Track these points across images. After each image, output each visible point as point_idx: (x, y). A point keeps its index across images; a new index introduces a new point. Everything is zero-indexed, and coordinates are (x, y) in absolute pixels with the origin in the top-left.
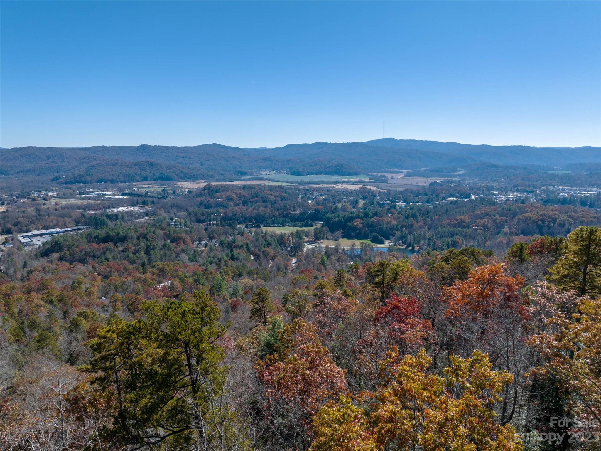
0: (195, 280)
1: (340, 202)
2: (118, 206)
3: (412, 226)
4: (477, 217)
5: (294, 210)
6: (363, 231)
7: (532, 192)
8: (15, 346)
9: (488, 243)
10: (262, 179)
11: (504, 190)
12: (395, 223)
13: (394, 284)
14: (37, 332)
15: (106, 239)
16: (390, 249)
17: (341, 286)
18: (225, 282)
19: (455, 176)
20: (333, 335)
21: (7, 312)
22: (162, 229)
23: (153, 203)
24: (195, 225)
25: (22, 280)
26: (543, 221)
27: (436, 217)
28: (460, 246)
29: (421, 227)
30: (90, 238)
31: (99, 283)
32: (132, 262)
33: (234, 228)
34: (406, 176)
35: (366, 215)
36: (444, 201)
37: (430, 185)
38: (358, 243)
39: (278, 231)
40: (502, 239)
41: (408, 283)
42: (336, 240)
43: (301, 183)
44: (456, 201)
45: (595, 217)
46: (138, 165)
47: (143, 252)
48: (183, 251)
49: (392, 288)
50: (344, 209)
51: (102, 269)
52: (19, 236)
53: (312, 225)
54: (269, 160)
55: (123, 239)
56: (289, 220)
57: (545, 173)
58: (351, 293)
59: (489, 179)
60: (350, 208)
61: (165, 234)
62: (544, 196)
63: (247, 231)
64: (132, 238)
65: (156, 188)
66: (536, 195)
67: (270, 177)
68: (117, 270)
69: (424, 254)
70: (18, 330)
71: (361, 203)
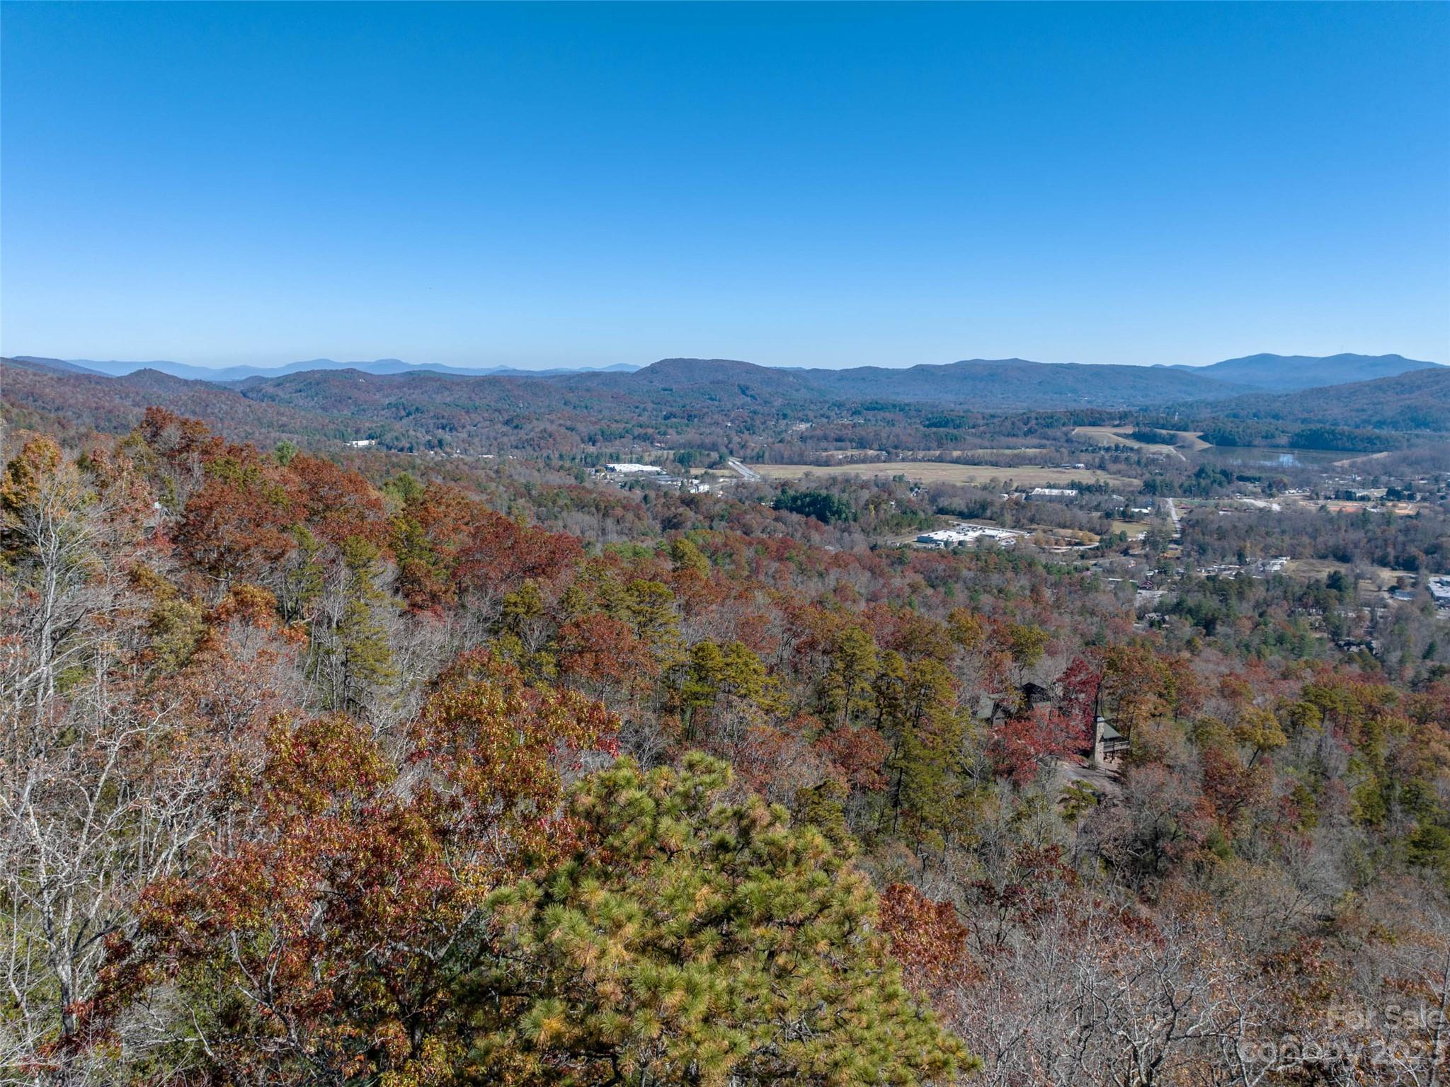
8: (1360, 833)
14: (1420, 821)
21: (1363, 748)
25: (1414, 684)
52: (1433, 579)
70: (1376, 799)
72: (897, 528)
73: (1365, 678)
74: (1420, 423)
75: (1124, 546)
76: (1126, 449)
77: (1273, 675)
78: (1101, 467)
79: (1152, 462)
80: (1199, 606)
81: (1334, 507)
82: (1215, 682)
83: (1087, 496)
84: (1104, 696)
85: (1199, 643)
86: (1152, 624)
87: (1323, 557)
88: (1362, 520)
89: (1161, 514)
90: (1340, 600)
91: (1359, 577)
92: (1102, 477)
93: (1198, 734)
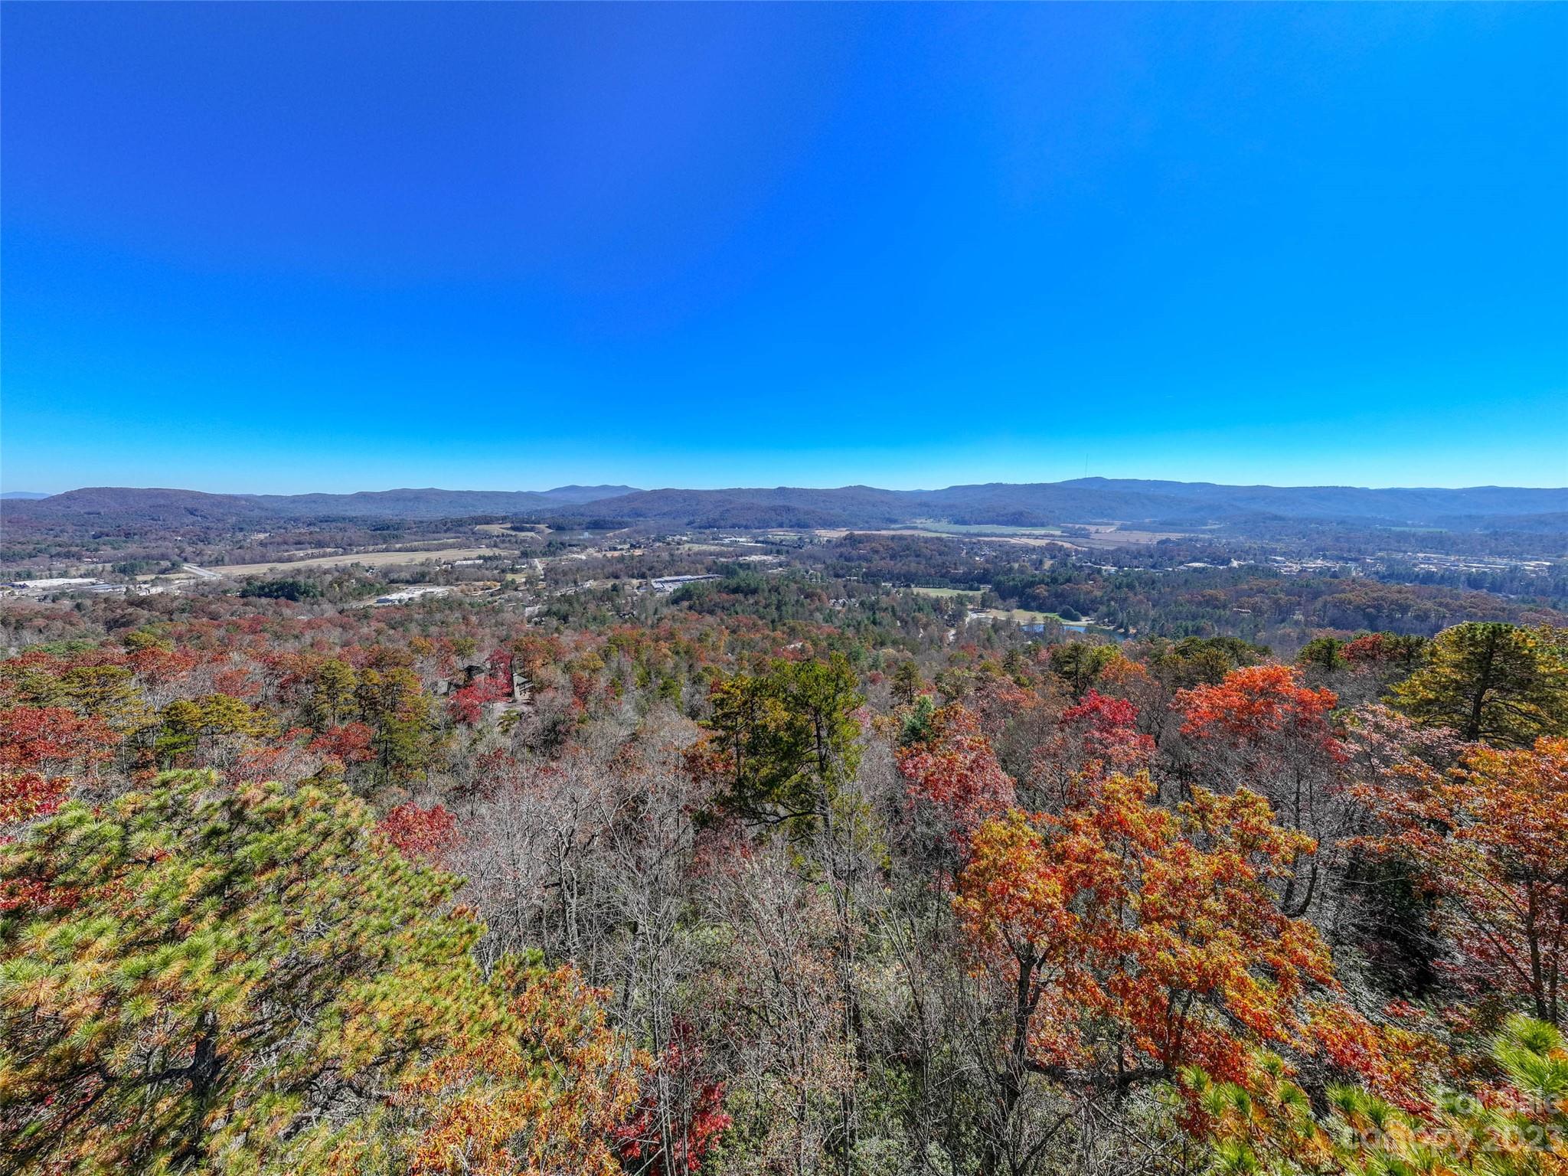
0: (830, 645)
1: (1017, 561)
2: (751, 554)
3: (1126, 599)
4: (1240, 594)
5: (956, 569)
6: (1049, 602)
7: (1355, 560)
9: (1262, 635)
10: (915, 528)
11: (1299, 556)
12: (1098, 593)
13: (1093, 677)
15: (736, 590)
16: (1089, 629)
17: (1012, 672)
18: (864, 650)
19: (1204, 532)
20: (999, 735)
21: (637, 659)
22: (796, 582)
23: (788, 552)
24: (833, 580)
25: (652, 627)
26: (1379, 608)
27: (1168, 590)
28: (1209, 634)
29: (1141, 602)
30: (721, 588)
31: (726, 637)
32: (762, 618)
33: (878, 586)
34: (1118, 529)
35: (1054, 580)
36: (1182, 567)
37: (1158, 543)
38: (1040, 618)
39: (933, 593)
40: (1288, 630)
41: (1116, 679)
42: (1008, 610)
43: (968, 535)
44: (1203, 569)
45: (1503, 610)
46: (774, 509)
47: (774, 607)
48: (817, 609)
49: (1091, 683)
50: (1022, 570)
51: (731, 622)
52: (653, 580)
53: (978, 589)
54: (926, 505)
55: (754, 591)
56: (947, 580)
57: (1385, 530)
58: (1027, 682)
59: (1268, 537)
60: (1031, 570)
61: (799, 589)
62: (1382, 568)
63: (894, 591)
64: (763, 590)
65: (791, 536)
66: (1364, 566)
67: (926, 526)
68: (746, 625)
69: (1144, 640)
71: (1048, 564)
72: (359, 596)
73: (633, 628)
74: (639, 515)
75: (514, 586)
76: (508, 535)
77: (594, 635)
78: (495, 546)
79: (524, 541)
80: (559, 610)
81: (609, 554)
82: (572, 645)
83: (489, 563)
84: (515, 662)
85: (562, 628)
86: (536, 623)
87: (608, 578)
88: (622, 559)
89: (533, 568)
90: (618, 596)
91: (624, 584)
92: (497, 551)
93: (567, 668)
